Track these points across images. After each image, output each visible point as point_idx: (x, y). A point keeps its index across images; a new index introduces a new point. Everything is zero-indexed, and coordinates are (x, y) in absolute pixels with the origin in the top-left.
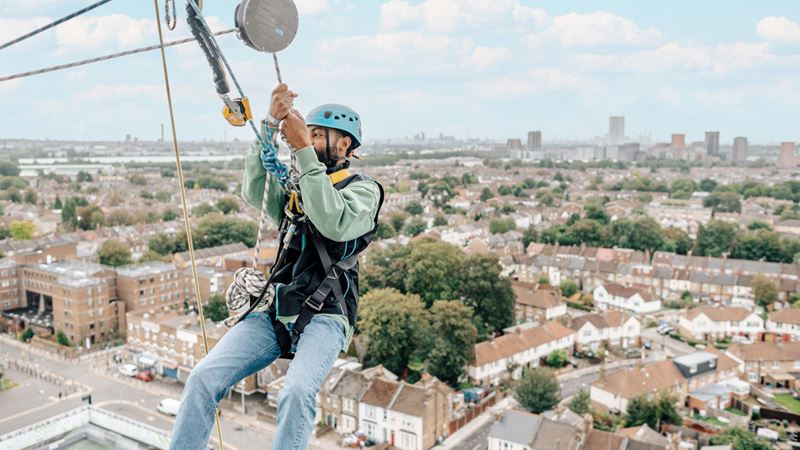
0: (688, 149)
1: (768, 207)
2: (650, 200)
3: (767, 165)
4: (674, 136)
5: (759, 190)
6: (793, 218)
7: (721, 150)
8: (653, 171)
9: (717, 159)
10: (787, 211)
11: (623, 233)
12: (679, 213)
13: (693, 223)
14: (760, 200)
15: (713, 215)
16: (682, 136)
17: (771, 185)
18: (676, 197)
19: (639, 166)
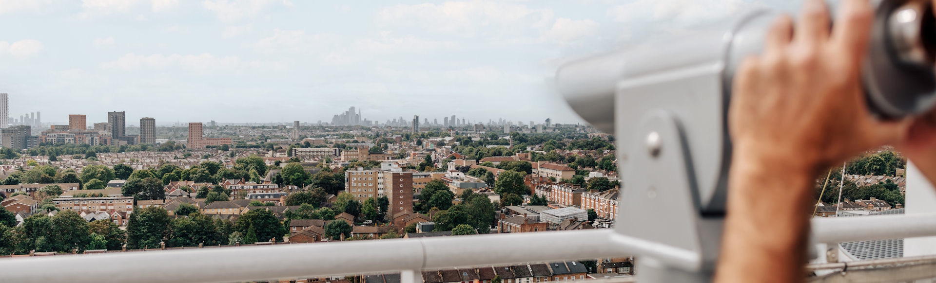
0: (91, 133)
1: (190, 191)
2: (60, 193)
3: (178, 148)
4: (71, 117)
5: (178, 173)
6: (218, 200)
7: (128, 133)
8: (53, 159)
9: (124, 143)
10: (211, 192)
11: (39, 234)
12: (97, 206)
13: (115, 214)
14: (182, 183)
15: (135, 204)
16: (83, 118)
17: (187, 167)
18: (89, 188)
19: (34, 154)
